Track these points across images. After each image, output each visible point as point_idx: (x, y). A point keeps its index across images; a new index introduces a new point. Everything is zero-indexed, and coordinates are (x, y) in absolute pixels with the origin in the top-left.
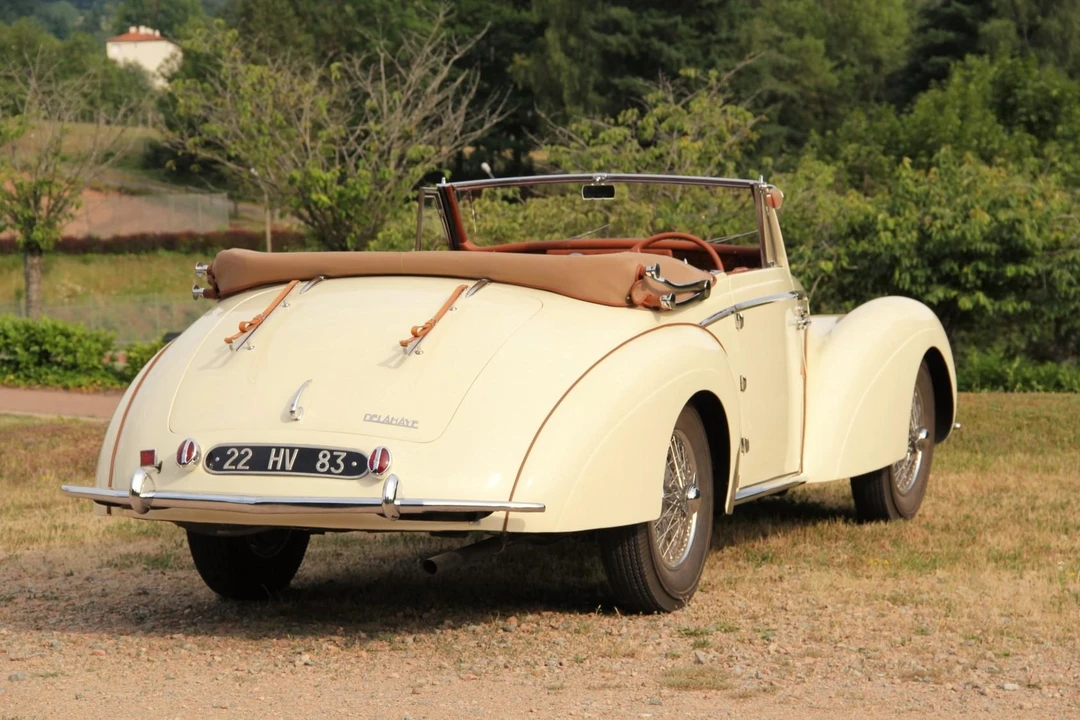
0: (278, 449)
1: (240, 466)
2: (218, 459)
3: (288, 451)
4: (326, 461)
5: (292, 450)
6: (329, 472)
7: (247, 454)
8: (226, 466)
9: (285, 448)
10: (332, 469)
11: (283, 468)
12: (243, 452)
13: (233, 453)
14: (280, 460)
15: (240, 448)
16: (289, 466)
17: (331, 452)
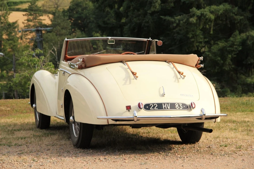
0: (164, 104)
1: (155, 109)
2: (148, 107)
3: (167, 104)
4: (177, 106)
5: (168, 104)
6: (179, 109)
7: (156, 105)
8: (151, 109)
9: (166, 103)
10: (180, 108)
11: (167, 108)
12: (154, 105)
13: (151, 106)
14: (166, 106)
15: (153, 104)
16: (169, 108)
17: (178, 104)
